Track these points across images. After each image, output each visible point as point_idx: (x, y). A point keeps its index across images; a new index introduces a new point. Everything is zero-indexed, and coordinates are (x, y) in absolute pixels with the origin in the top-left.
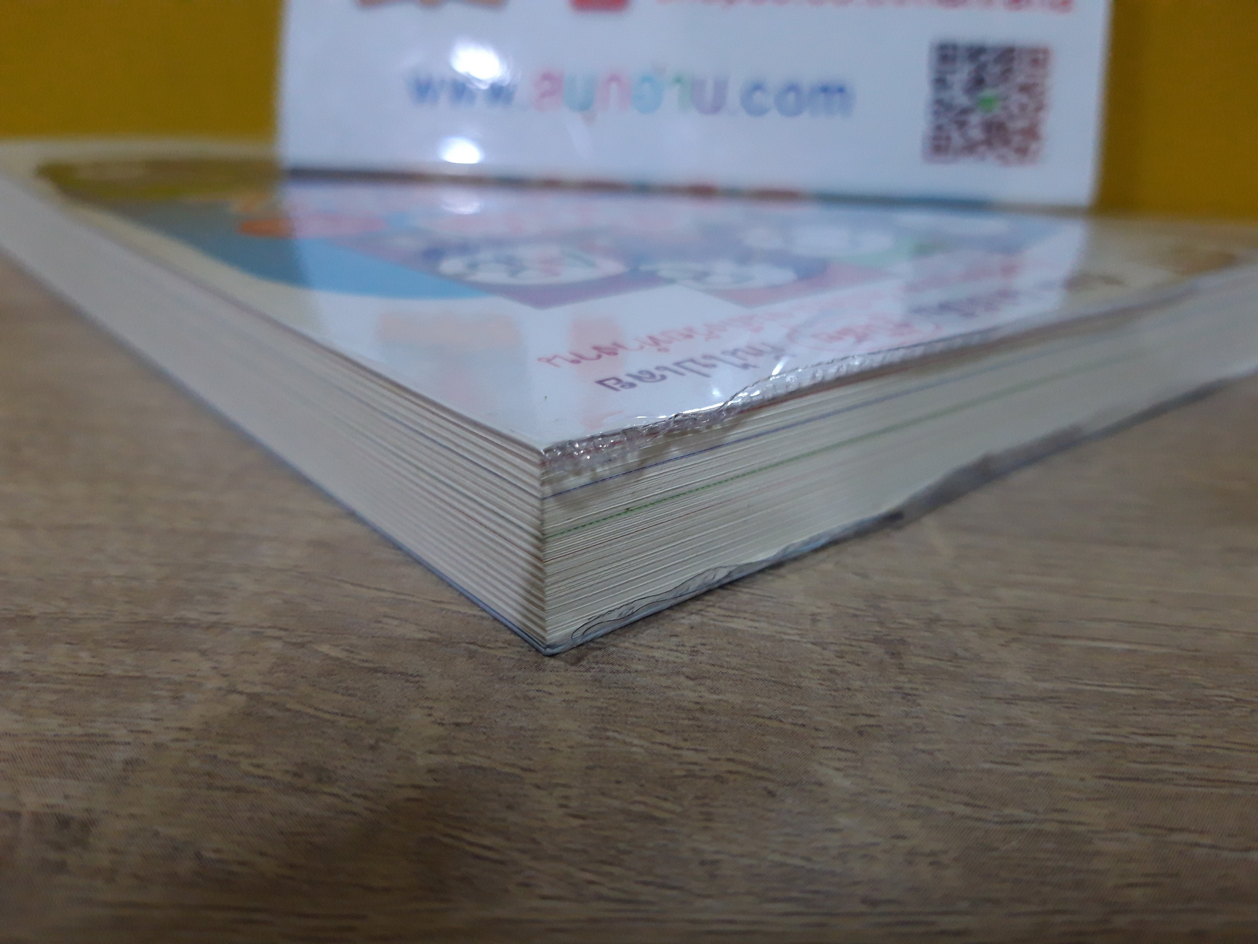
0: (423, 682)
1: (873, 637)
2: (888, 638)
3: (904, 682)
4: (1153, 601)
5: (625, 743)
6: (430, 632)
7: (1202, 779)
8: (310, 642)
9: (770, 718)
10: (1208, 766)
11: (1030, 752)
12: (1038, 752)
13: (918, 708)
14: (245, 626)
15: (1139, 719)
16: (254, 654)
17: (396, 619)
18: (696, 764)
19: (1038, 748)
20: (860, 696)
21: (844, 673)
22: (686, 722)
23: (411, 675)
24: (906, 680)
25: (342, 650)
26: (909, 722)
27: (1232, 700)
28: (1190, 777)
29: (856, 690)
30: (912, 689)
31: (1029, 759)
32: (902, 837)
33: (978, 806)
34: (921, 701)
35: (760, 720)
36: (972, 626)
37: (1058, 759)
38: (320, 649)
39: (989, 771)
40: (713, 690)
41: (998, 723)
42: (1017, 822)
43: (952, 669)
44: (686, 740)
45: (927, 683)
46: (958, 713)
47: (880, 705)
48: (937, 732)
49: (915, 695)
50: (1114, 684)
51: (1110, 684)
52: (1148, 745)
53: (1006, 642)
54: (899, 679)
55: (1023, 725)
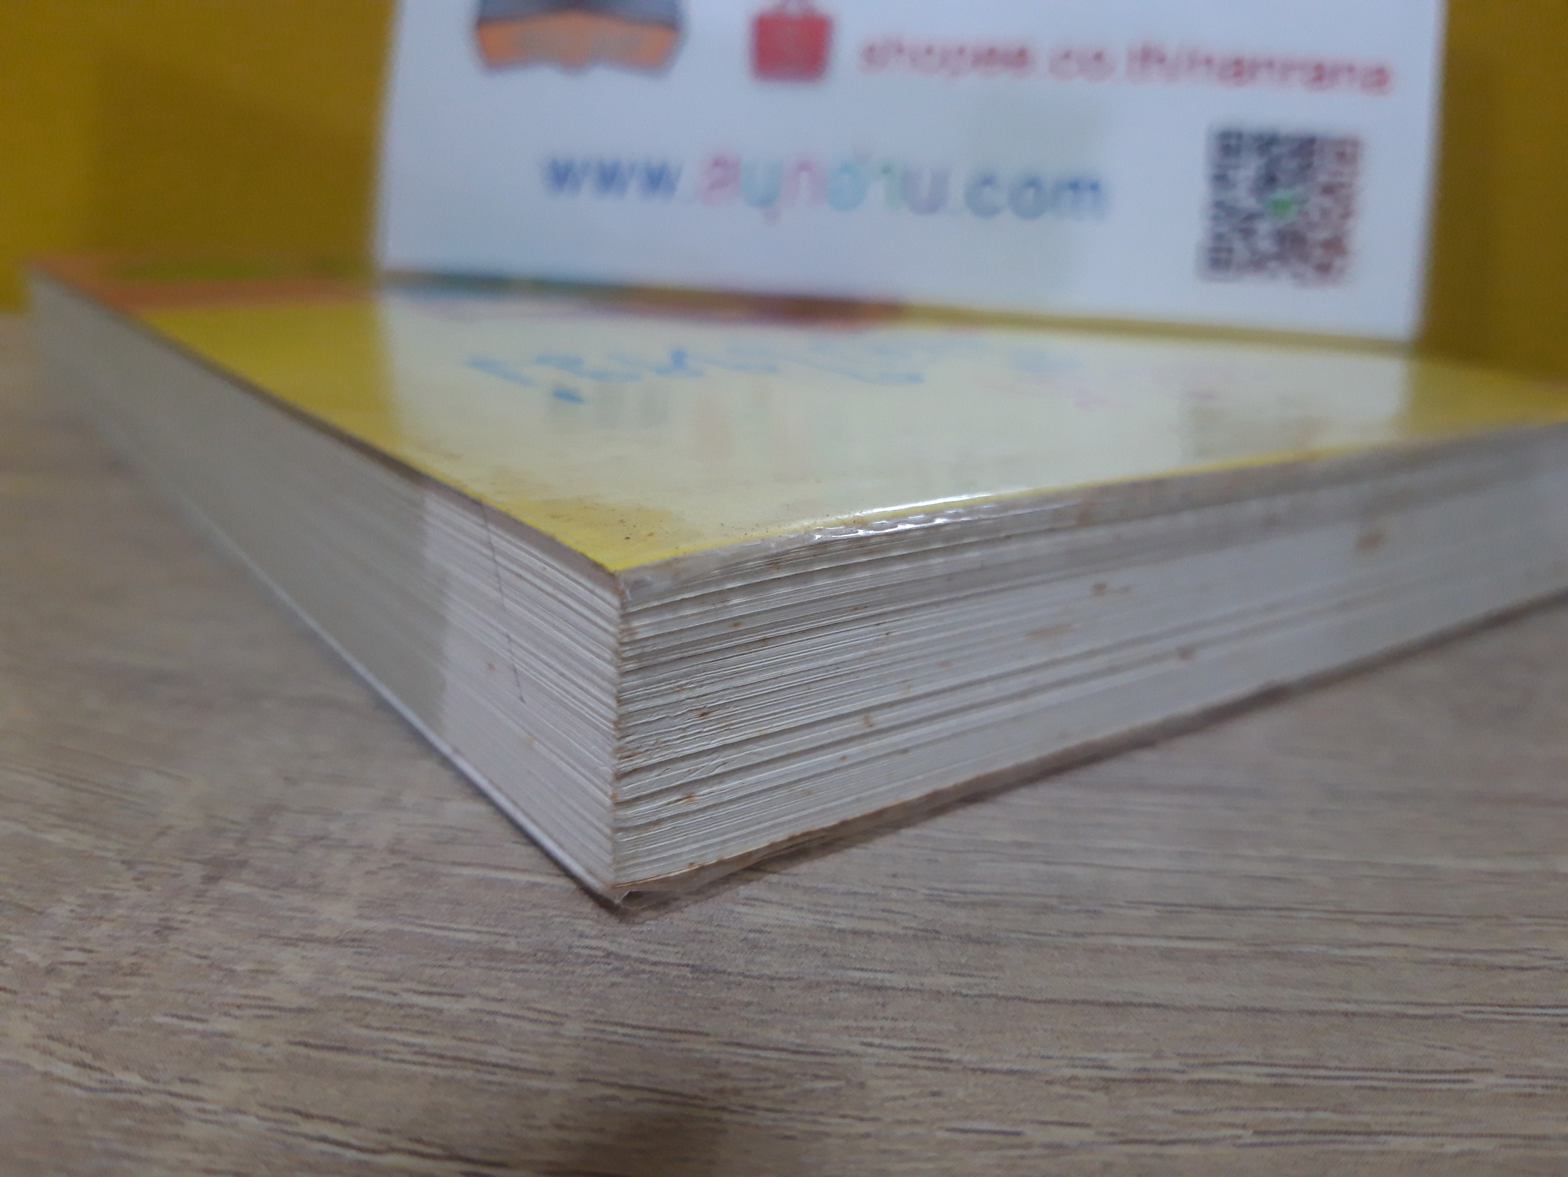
1: (210, 858)
2: (231, 859)
3: (181, 913)
7: (432, 1055)
10: (461, 1039)
11: (239, 1007)
12: (254, 1007)
13: (162, 945)
15: (442, 971)
19: (261, 1003)
20: (105, 927)
21: (118, 899)
24: (189, 910)
26: (127, 961)
27: (601, 954)
28: (421, 1051)
29: (108, 920)
30: (182, 922)
31: (226, 1015)
34: (173, 937)
36: (359, 847)
37: (269, 1017)
39: (157, 1027)
41: (239, 968)
42: (115, 1090)
43: (264, 898)
45: (210, 915)
46: (204, 953)
47: (118, 939)
48: (149, 975)
49: (177, 929)
50: (461, 927)
51: (455, 926)
52: (411, 1006)
53: (379, 868)
54: (181, 909)
55: (272, 973)
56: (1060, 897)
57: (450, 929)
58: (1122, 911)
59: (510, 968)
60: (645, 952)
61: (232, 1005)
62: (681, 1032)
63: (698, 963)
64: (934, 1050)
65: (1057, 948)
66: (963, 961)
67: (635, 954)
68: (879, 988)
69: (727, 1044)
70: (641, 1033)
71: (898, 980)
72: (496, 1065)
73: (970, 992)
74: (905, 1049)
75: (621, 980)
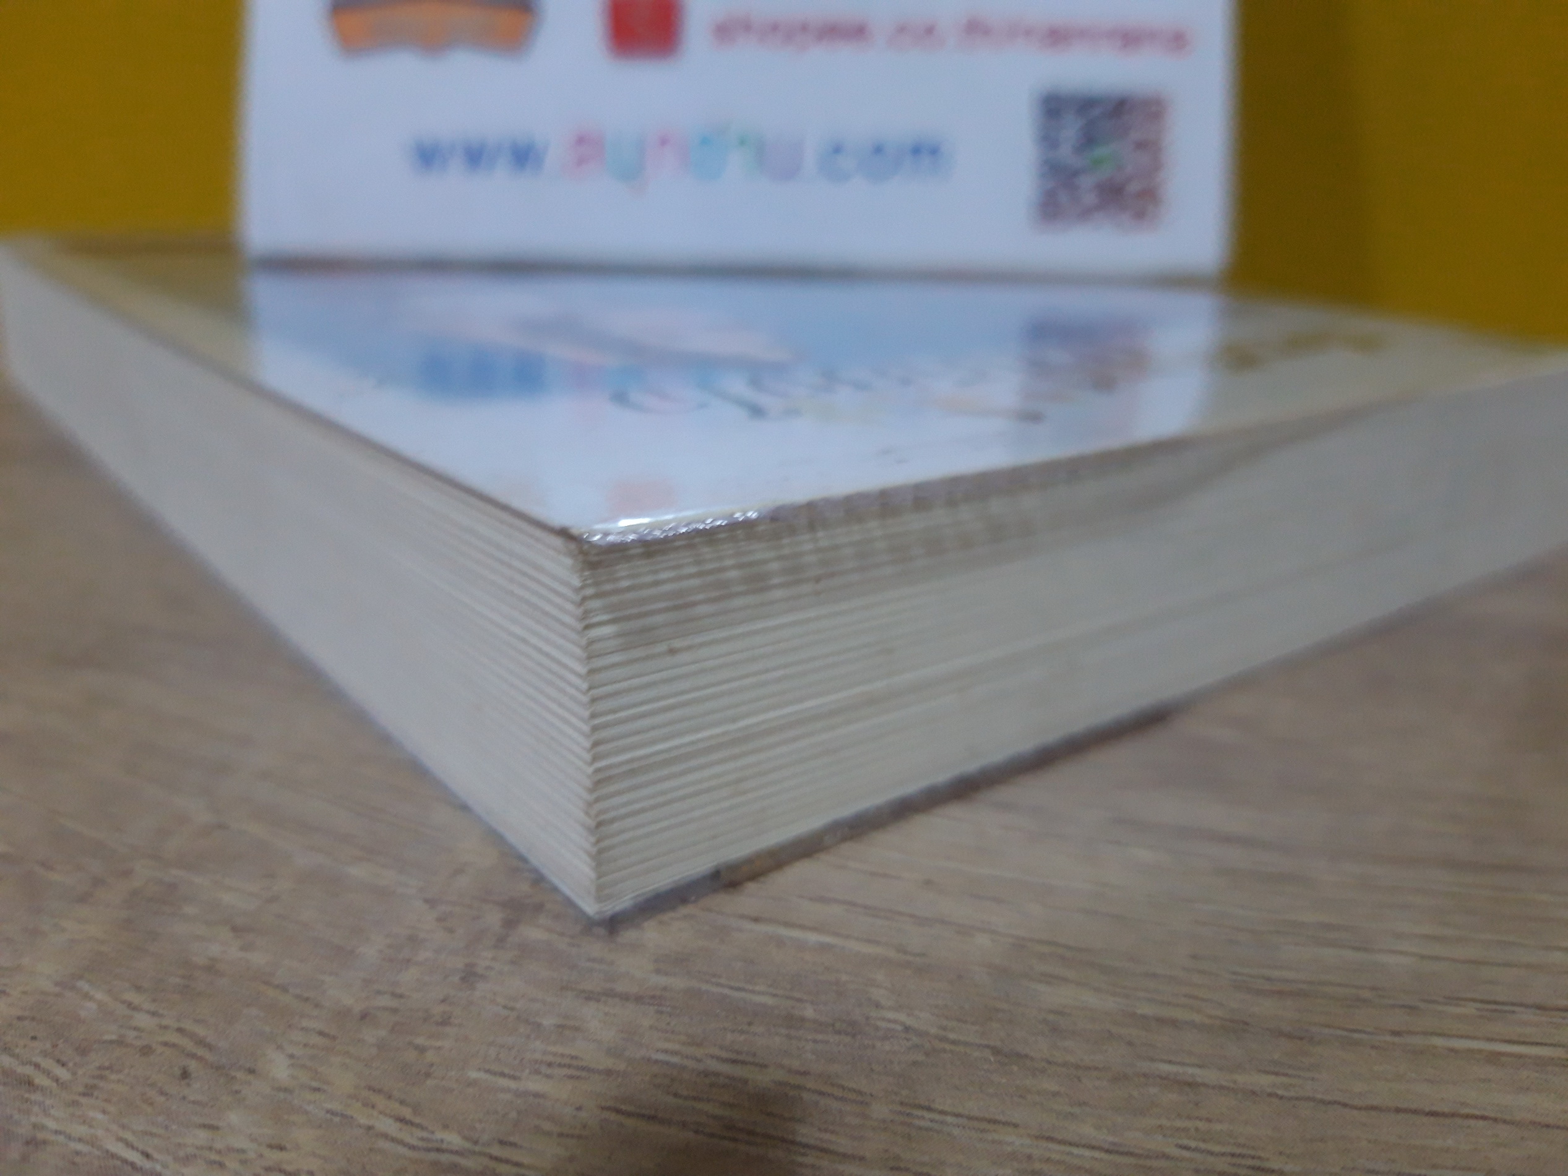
3: (484, 959)
4: (927, 882)
7: (740, 1130)
9: (277, 987)
10: (769, 1115)
11: (550, 1065)
12: (562, 1066)
13: (469, 993)
15: (742, 1038)
18: (136, 1029)
19: (567, 1061)
20: (413, 971)
21: (423, 941)
22: (178, 980)
24: (492, 956)
26: (439, 1009)
27: (899, 1028)
29: (416, 964)
30: (489, 968)
31: (538, 1073)
32: (281, 1148)
33: (412, 1124)
34: (479, 984)
35: (264, 988)
37: (578, 1078)
39: (472, 1083)
40: (246, 947)
41: (548, 1022)
42: (438, 1150)
44: (154, 1000)
45: (512, 962)
46: (510, 1004)
47: (426, 984)
48: (459, 1026)
49: (482, 976)
50: (757, 988)
51: (751, 988)
54: (484, 954)
55: (577, 1029)
56: (1373, 989)
57: (747, 991)
58: (1440, 1008)
59: (809, 1038)
60: (943, 1028)
61: (542, 1062)
62: (987, 1121)
63: (999, 1044)
64: (1253, 1158)
65: (1373, 1047)
66: (1276, 1056)
67: (933, 1031)
68: (1190, 1085)
69: (1037, 1137)
70: (949, 1119)
71: (1210, 1076)
73: (1286, 1094)
74: (1223, 1154)
75: (920, 1058)
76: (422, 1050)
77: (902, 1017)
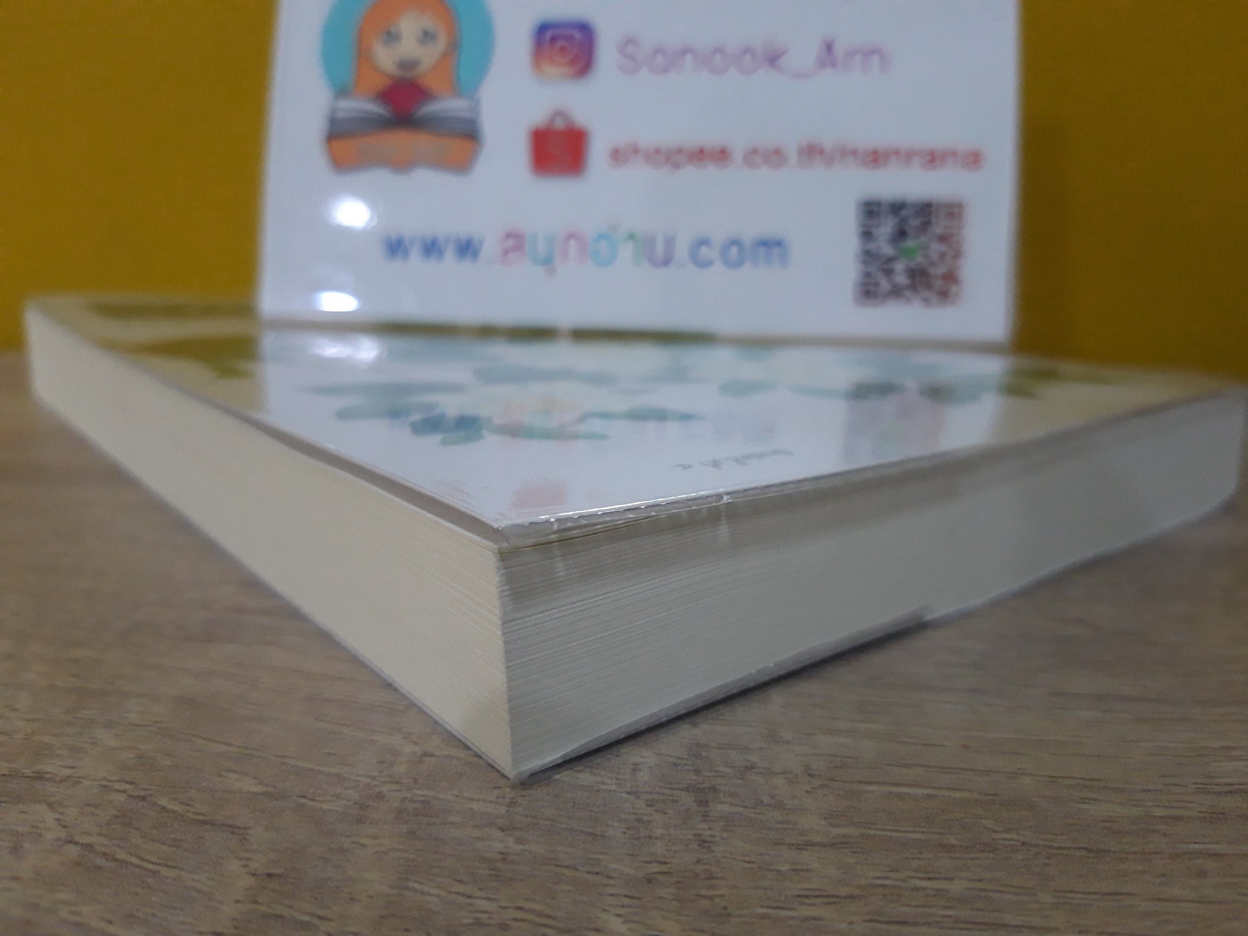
0: (247, 834)
1: (686, 786)
2: (702, 786)
3: (704, 830)
4: (965, 747)
5: (422, 893)
6: (267, 785)
7: (967, 922)
8: (151, 795)
9: (567, 867)
10: (978, 910)
11: (807, 896)
12: (816, 897)
13: (712, 854)
14: (94, 780)
15: (922, 863)
16: (96, 806)
17: (238, 773)
18: (483, 912)
19: (817, 893)
20: (659, 843)
21: (649, 822)
22: (487, 872)
23: (238, 828)
24: (708, 827)
25: (179, 802)
26: (699, 868)
27: (1019, 844)
28: (957, 920)
29: (657, 838)
30: (711, 836)
31: (805, 904)
34: (715, 848)
35: (558, 869)
36: (784, 773)
37: (835, 903)
38: (159, 803)
39: (763, 917)
40: (520, 841)
41: (784, 868)
43: (754, 815)
44: (482, 889)
45: (726, 830)
46: (747, 859)
47: (676, 852)
48: (723, 878)
49: (711, 842)
50: (906, 829)
51: (903, 829)
52: (924, 889)
53: (812, 788)
54: (701, 826)
55: (807, 870)
57: (900, 831)
59: (966, 857)
60: (1046, 840)
61: (801, 896)
62: (1117, 894)
63: (1087, 846)
67: (1041, 843)
68: (1218, 855)
69: (1152, 900)
70: (1093, 897)
71: (1225, 848)
72: (1016, 926)
75: (1047, 861)
76: (711, 898)
77: (1014, 836)
